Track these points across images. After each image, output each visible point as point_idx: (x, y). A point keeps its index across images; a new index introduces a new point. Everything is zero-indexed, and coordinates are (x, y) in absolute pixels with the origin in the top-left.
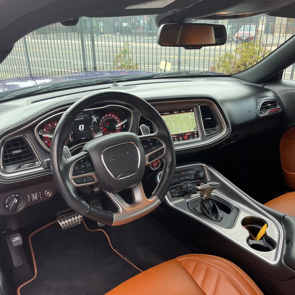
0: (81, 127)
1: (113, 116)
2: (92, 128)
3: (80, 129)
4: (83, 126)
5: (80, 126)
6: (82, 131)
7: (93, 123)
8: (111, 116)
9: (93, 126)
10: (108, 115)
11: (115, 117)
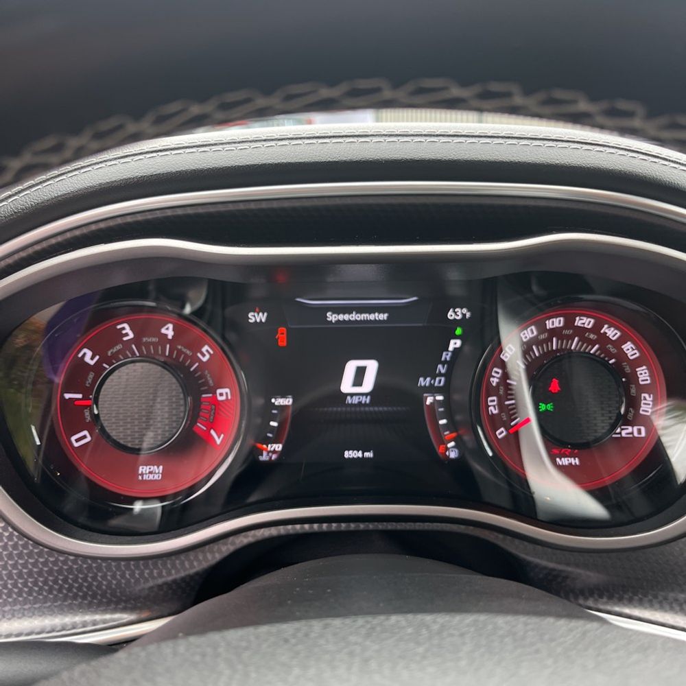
0: (361, 372)
1: (612, 333)
2: (432, 390)
3: (347, 386)
4: (372, 366)
5: (351, 367)
6: (355, 400)
7: (446, 356)
8: (597, 328)
9: (440, 382)
10: (569, 323)
11: (622, 340)
